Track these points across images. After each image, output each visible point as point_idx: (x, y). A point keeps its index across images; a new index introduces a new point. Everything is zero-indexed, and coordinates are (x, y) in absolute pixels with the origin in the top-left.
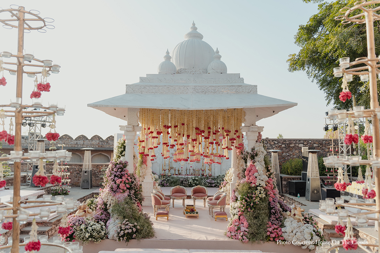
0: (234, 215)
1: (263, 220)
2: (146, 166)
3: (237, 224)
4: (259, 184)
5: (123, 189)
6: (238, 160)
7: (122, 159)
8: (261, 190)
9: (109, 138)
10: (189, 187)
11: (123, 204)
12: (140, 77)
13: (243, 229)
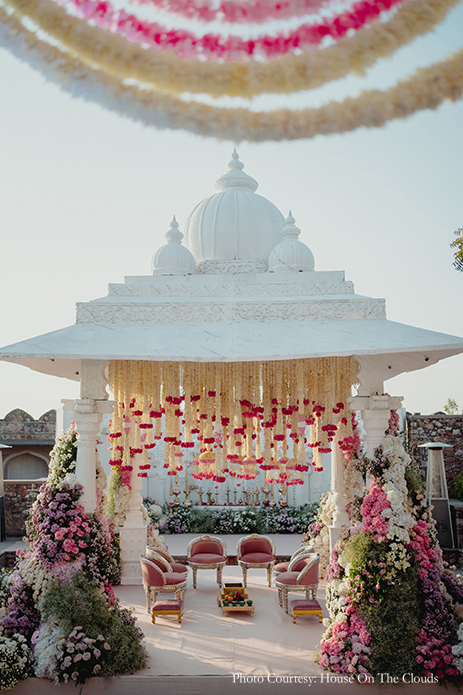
0: (336, 613)
1: (405, 626)
2: (130, 488)
3: (344, 634)
4: (395, 537)
5: (71, 553)
6: (346, 471)
7: (68, 477)
8: (399, 550)
9: (47, 415)
10: (234, 533)
11: (70, 590)
12: (110, 285)
13: (357, 647)
